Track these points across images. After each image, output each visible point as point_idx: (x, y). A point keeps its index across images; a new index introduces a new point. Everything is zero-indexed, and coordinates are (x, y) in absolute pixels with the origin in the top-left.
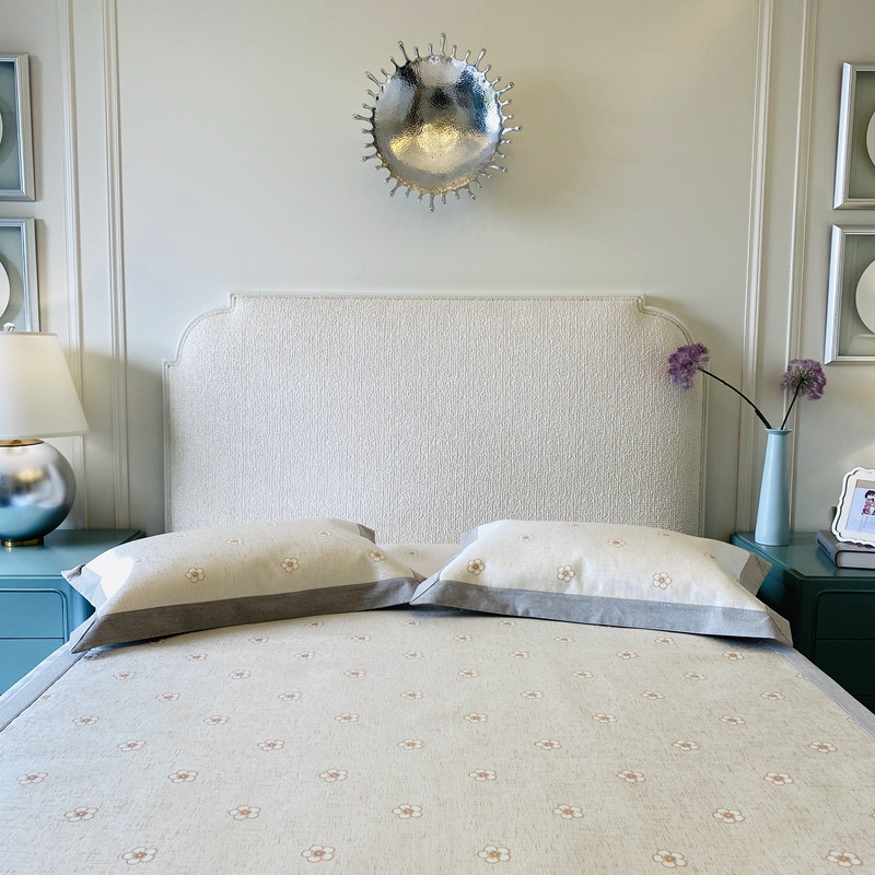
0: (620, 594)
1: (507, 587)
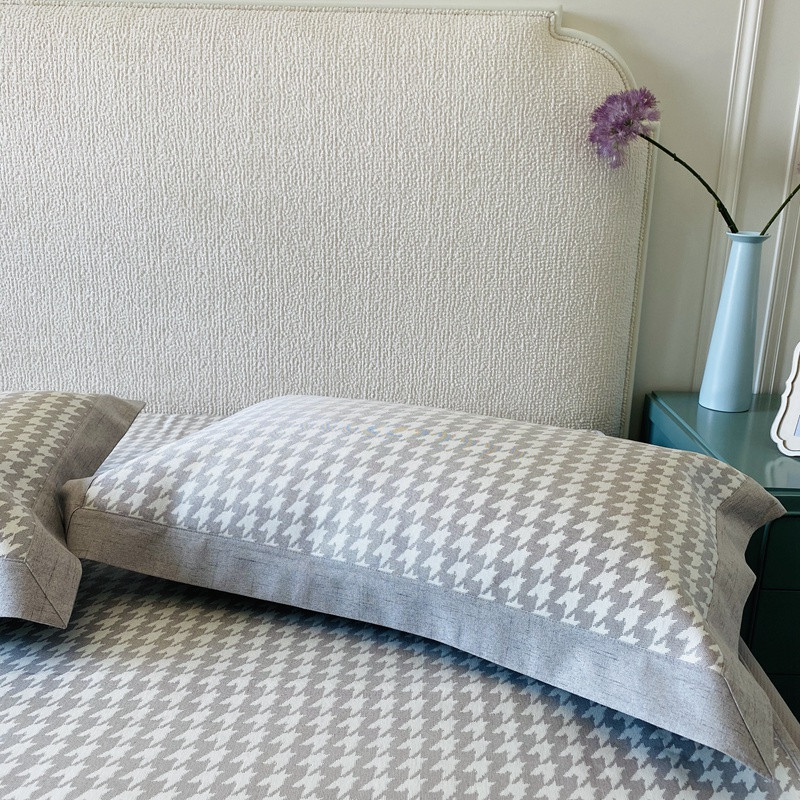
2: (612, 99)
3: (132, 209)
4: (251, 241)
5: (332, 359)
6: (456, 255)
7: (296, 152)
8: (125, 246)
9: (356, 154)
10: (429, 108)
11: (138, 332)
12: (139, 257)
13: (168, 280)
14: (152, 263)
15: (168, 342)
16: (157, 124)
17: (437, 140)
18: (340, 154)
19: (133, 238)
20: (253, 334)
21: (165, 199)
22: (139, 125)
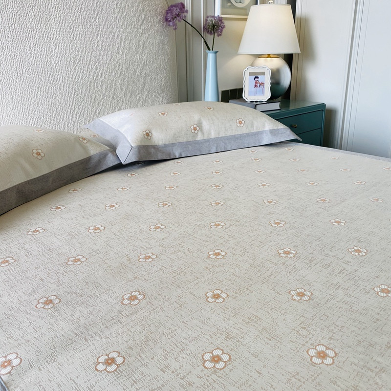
0: (222, 134)
1: (167, 143)
2: (172, 6)
3: (8, 53)
4: (59, 64)
5: (94, 110)
6: (130, 64)
7: (72, 26)
8: (6, 70)
9: (94, 26)
10: (116, 8)
11: (16, 110)
12: (13, 75)
13: (27, 85)
14: (19, 77)
15: (30, 113)
16: (14, 13)
17: (120, 20)
18: (88, 26)
19: (9, 67)
20: (64, 104)
21: (22, 48)
22: (6, 14)
